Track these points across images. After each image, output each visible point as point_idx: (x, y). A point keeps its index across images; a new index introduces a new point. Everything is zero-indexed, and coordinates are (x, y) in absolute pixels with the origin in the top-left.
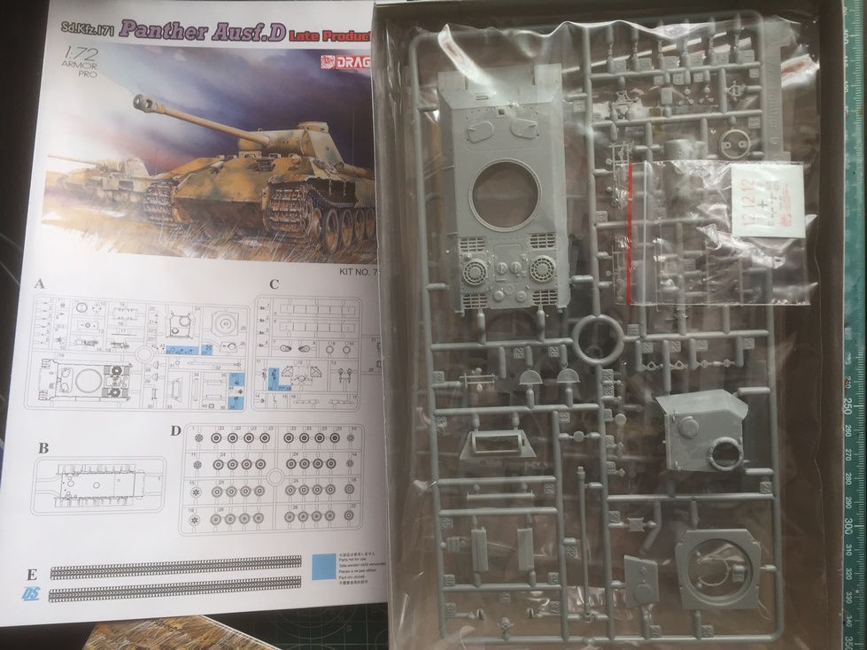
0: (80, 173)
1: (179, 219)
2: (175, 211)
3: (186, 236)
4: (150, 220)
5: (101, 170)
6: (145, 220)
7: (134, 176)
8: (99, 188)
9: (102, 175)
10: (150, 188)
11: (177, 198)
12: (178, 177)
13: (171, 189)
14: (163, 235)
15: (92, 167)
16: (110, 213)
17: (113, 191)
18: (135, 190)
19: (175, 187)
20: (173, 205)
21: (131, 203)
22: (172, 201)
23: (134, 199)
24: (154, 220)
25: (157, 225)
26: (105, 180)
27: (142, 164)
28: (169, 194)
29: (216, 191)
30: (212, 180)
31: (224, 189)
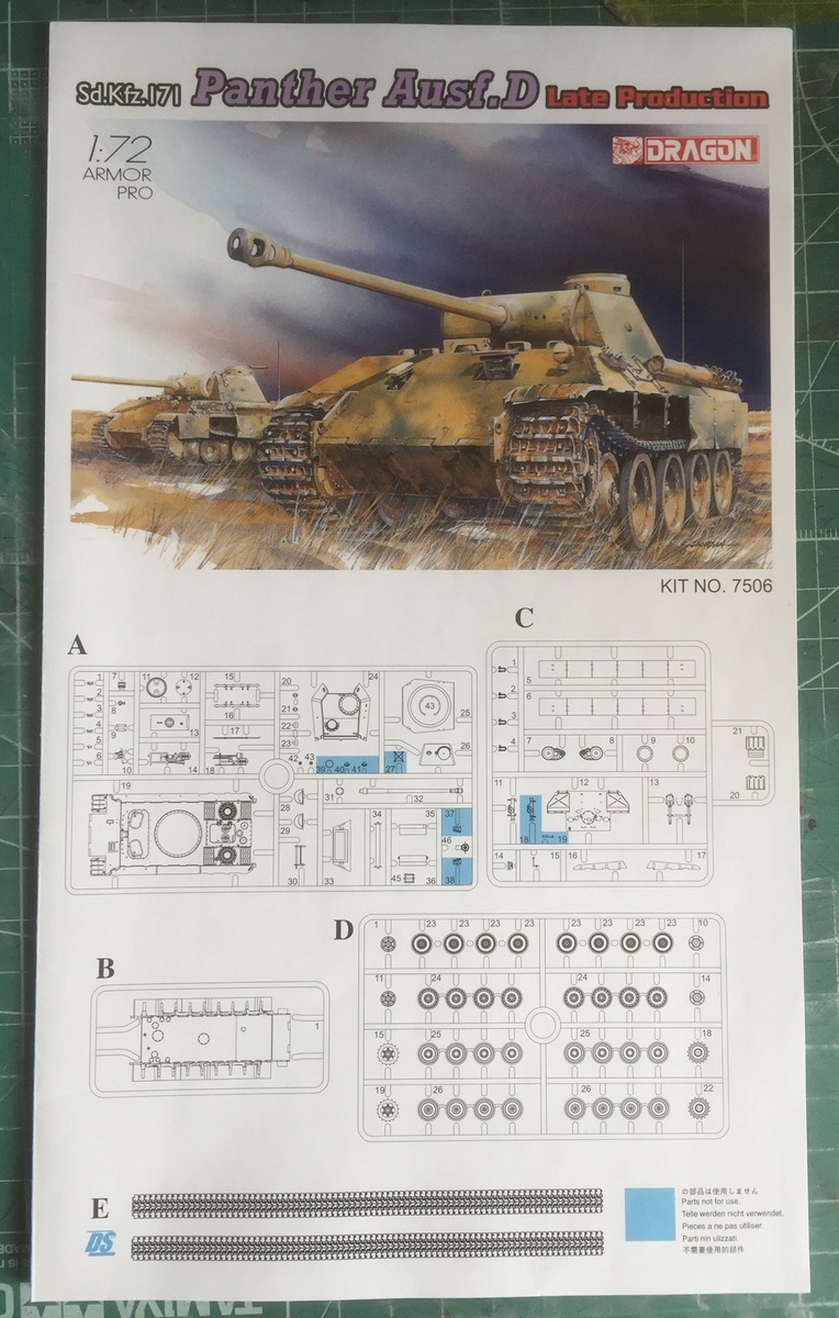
0: (135, 408)
1: (329, 491)
2: (320, 473)
3: (343, 525)
4: (272, 495)
5: (174, 398)
6: (264, 497)
7: (237, 404)
8: (172, 437)
9: (175, 409)
10: (269, 428)
11: (322, 447)
12: (323, 401)
13: (310, 428)
14: (299, 526)
15: (156, 393)
16: (196, 488)
17: (200, 441)
18: (240, 435)
19: (317, 423)
20: (316, 459)
21: (234, 465)
22: (314, 453)
23: (240, 455)
24: (281, 496)
25: (285, 506)
26: (183, 417)
27: (252, 379)
28: (308, 438)
29: (399, 426)
30: (391, 403)
31: (416, 420)
